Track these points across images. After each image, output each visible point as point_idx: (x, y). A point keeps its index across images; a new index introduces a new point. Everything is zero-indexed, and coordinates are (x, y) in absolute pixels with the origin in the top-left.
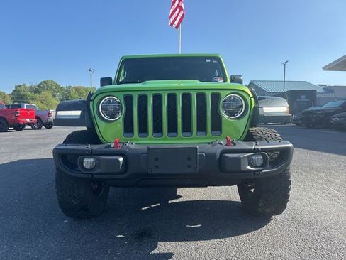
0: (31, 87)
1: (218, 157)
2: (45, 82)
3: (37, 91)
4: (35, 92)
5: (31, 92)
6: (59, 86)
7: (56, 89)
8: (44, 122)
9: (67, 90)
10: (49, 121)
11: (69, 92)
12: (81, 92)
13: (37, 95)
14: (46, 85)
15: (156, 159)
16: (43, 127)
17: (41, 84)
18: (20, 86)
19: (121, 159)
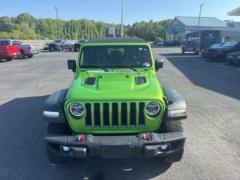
0: (12, 18)
1: (141, 148)
2: (22, 14)
3: (17, 22)
4: (16, 23)
5: (13, 22)
6: (33, 17)
7: (31, 21)
8: (26, 54)
9: (39, 21)
10: (30, 53)
11: (41, 23)
12: (51, 23)
13: (17, 25)
14: (23, 17)
15: (106, 151)
16: (26, 57)
17: (19, 16)
18: (4, 18)
19: (85, 150)
